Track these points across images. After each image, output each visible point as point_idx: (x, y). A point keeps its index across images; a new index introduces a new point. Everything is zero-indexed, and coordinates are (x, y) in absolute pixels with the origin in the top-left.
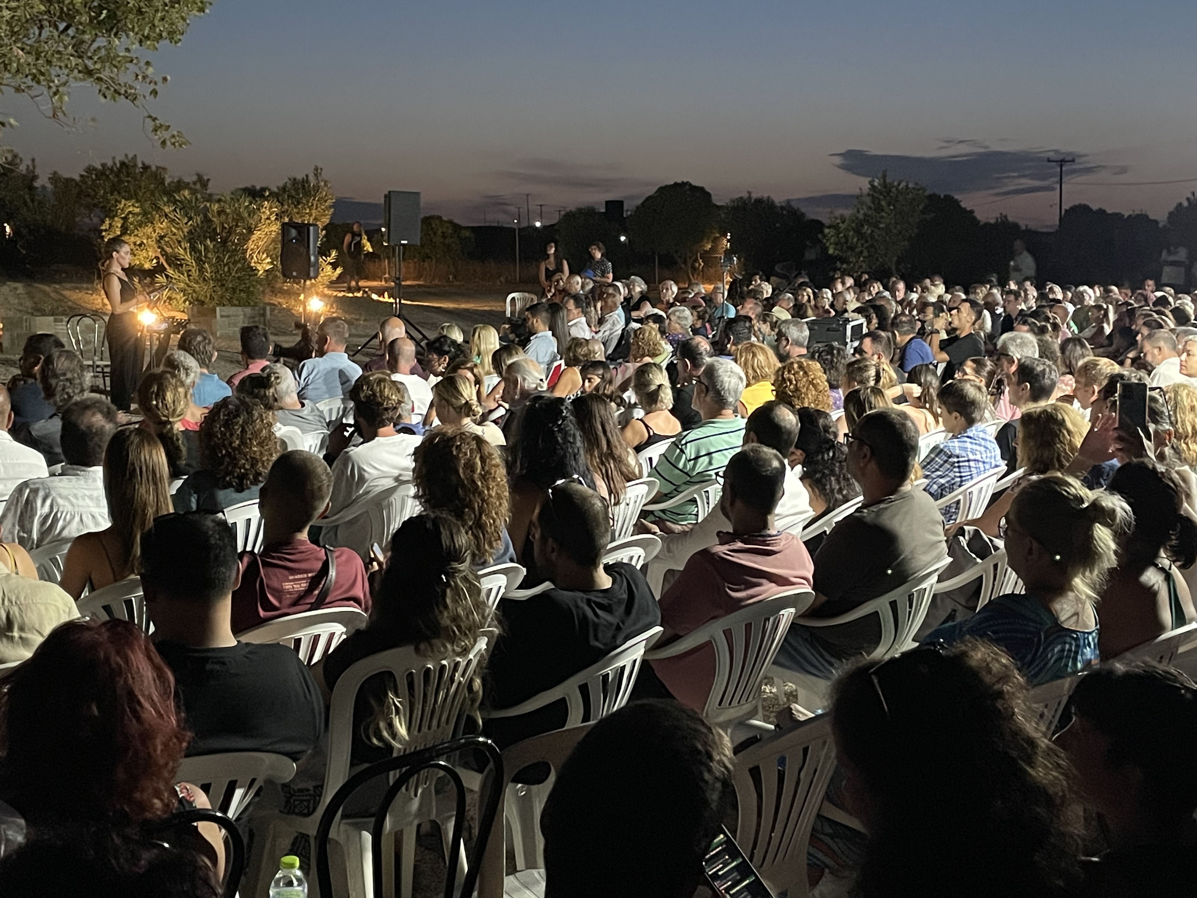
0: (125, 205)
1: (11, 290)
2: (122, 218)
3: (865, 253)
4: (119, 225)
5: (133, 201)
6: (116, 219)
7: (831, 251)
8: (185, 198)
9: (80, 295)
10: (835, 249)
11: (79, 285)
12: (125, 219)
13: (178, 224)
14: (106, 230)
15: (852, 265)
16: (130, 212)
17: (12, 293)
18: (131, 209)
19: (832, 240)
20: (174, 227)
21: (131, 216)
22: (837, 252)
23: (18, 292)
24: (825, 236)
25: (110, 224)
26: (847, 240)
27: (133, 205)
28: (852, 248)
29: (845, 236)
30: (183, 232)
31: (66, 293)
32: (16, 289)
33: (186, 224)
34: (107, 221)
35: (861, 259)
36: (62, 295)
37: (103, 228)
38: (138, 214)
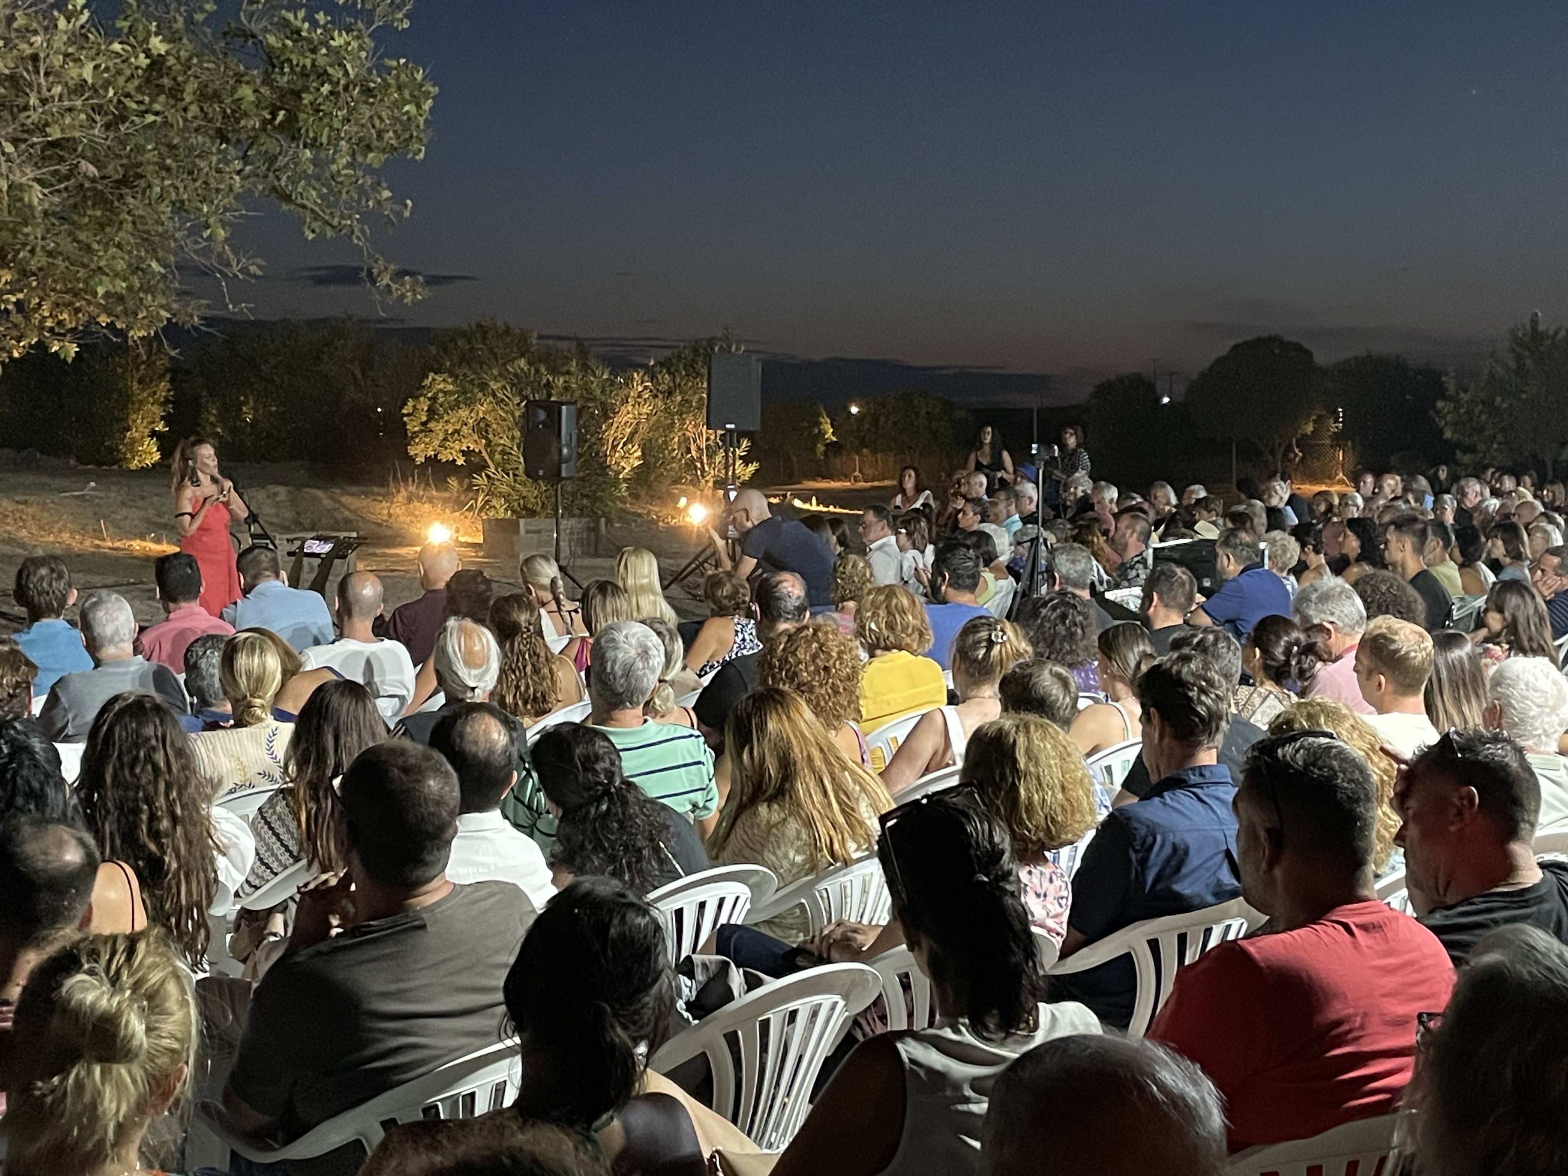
0: (434, 380)
1: (268, 497)
2: (429, 399)
3: (1500, 437)
4: (426, 408)
5: (445, 375)
6: (422, 399)
7: (1448, 434)
8: (522, 370)
9: (365, 503)
10: (1454, 432)
11: (365, 489)
12: (434, 399)
13: (507, 405)
14: (408, 415)
15: (1481, 455)
16: (441, 390)
17: (270, 501)
18: (441, 386)
19: (1448, 419)
20: (502, 409)
21: (440, 395)
22: (1457, 436)
23: (278, 499)
24: (1438, 412)
25: (414, 406)
26: (1471, 419)
27: (444, 380)
28: (1480, 430)
29: (1467, 412)
30: (513, 415)
31: (346, 499)
32: (276, 494)
33: (518, 404)
34: (411, 403)
35: (1495, 446)
36: (339, 502)
37: (404, 411)
38: (451, 393)
